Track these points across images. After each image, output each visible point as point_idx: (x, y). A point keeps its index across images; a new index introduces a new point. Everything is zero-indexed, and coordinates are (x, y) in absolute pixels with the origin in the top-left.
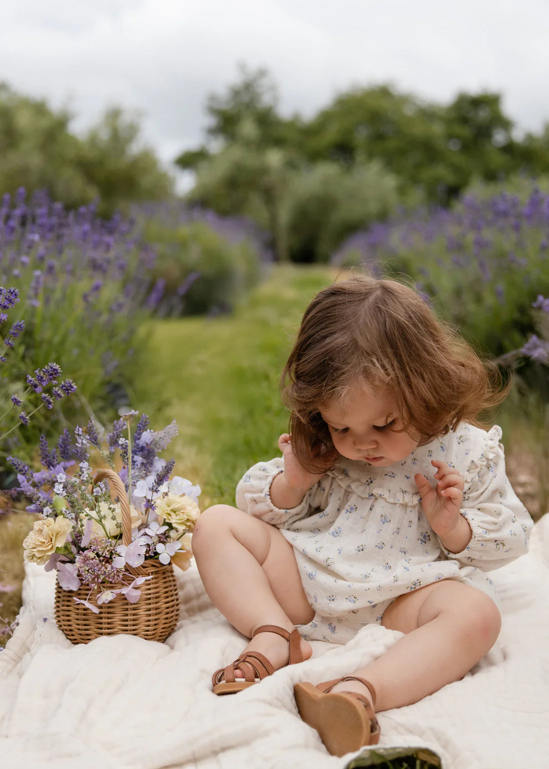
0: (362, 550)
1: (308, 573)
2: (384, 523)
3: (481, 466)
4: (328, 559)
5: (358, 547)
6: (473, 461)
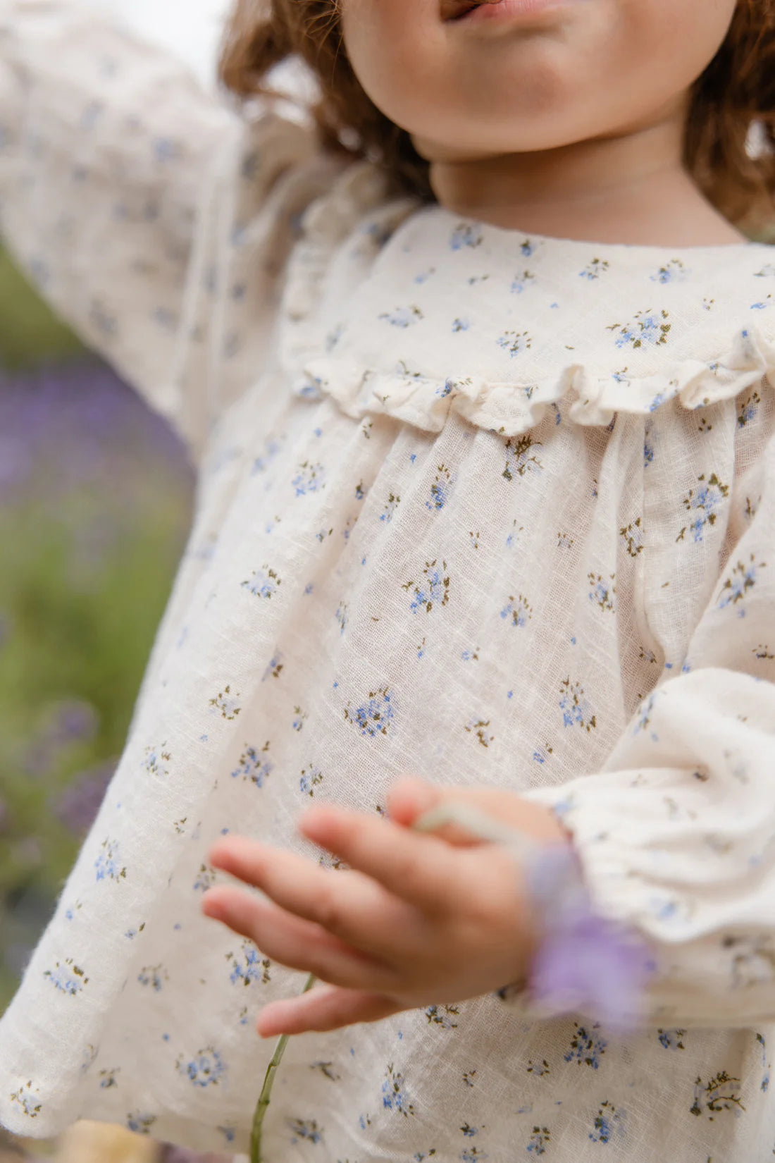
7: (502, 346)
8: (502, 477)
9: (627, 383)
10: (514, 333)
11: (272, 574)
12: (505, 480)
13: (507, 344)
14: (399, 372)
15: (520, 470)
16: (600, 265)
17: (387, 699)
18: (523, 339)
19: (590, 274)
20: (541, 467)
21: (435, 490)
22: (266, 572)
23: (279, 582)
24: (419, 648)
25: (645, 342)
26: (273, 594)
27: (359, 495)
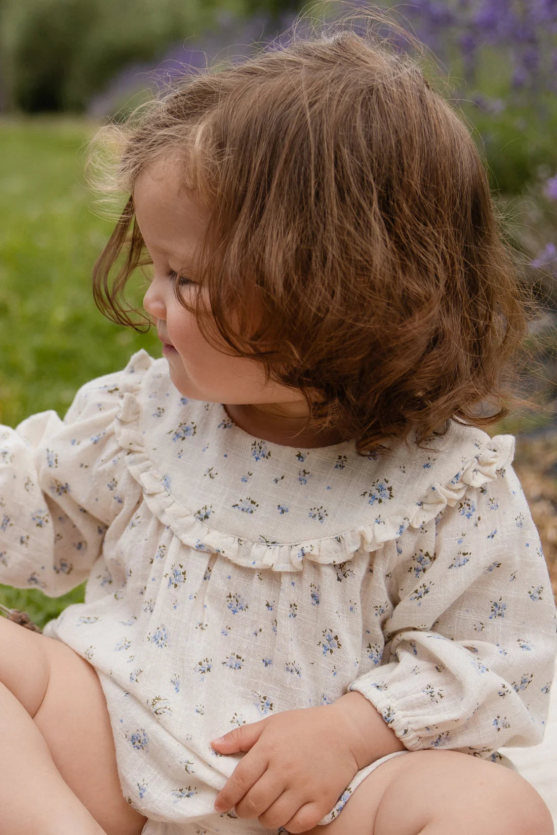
0: (209, 669)
1: (130, 735)
2: (234, 612)
3: (450, 500)
4: (158, 699)
5: (200, 664)
6: (434, 489)
7: (313, 517)
8: (337, 581)
9: (383, 522)
10: (315, 508)
11: (238, 657)
12: (339, 582)
13: (315, 516)
14: (262, 542)
15: (344, 575)
16: (343, 459)
17: (325, 699)
18: (322, 511)
19: (340, 466)
20: (354, 574)
21: (313, 596)
22: (235, 657)
23: (243, 661)
24: (333, 671)
25: (383, 499)
26: (242, 667)
27: (270, 608)
